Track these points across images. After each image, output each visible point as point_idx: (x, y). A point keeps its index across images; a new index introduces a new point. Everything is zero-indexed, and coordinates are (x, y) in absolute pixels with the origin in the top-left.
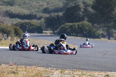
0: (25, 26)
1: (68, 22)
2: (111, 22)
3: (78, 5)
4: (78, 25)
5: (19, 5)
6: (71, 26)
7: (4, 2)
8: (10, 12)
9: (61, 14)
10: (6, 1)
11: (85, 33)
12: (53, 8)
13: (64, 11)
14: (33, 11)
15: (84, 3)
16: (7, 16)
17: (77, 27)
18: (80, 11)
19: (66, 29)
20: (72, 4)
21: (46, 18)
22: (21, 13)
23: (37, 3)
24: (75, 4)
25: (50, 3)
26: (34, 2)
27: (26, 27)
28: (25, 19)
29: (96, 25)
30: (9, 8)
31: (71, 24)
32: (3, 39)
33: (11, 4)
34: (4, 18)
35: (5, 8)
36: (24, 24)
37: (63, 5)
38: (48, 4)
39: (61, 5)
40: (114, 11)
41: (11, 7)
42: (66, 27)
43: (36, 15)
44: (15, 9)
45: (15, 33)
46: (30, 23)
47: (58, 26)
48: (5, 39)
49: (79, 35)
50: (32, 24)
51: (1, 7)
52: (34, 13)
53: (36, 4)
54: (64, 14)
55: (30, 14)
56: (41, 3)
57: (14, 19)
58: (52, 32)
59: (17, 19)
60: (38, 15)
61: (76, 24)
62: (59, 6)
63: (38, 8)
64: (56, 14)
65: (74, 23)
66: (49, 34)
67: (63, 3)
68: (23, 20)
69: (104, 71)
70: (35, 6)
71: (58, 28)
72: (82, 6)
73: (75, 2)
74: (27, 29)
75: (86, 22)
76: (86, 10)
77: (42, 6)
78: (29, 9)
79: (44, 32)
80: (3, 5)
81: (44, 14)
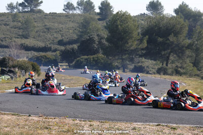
0: (41, 59)
1: (83, 55)
2: (125, 54)
3: (92, 37)
4: (93, 58)
5: (34, 38)
6: (86, 59)
7: (19, 35)
8: (25, 45)
9: (75, 46)
10: (21, 34)
11: (99, 65)
12: (68, 40)
13: (78, 43)
14: (48, 43)
15: (98, 35)
16: (23, 49)
17: (92, 59)
18: (95, 43)
19: (82, 62)
20: (86, 37)
21: (61, 51)
22: (36, 45)
23: (52, 35)
24: (89, 37)
25: (64, 35)
26: (49, 35)
27: (42, 61)
28: (41, 52)
29: (110, 58)
30: (24, 41)
31: (86, 57)
32: (21, 75)
33: (26, 37)
34: (20, 51)
35: (20, 41)
36: (40, 58)
37: (76, 37)
38: (62, 36)
39: (75, 37)
40: (128, 44)
41: (26, 40)
42: (82, 60)
43: (50, 48)
44: (30, 42)
45: (33, 69)
46: (46, 57)
47: (73, 58)
48: (24, 75)
49: (95, 68)
50: (48, 57)
51: (16, 40)
52: (49, 46)
53: (50, 37)
54: (78, 47)
55: (45, 47)
56: (55, 35)
57: (30, 52)
58: (67, 64)
59: (32, 51)
60: (52, 47)
61: (92, 57)
62: (73, 38)
63: (53, 41)
64: (71, 46)
65: (89, 56)
66: (65, 67)
67: (77, 35)
68: (39, 52)
69: (129, 121)
70: (50, 38)
71: (73, 61)
72: (96, 38)
73: (89, 35)
74: (43, 62)
75: (101, 55)
76: (100, 42)
77: (56, 38)
78: (43, 42)
79: (59, 64)
80: (18, 38)
81: (59, 46)
